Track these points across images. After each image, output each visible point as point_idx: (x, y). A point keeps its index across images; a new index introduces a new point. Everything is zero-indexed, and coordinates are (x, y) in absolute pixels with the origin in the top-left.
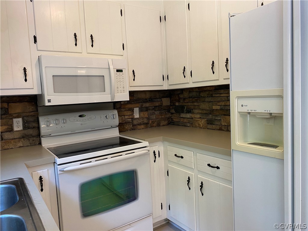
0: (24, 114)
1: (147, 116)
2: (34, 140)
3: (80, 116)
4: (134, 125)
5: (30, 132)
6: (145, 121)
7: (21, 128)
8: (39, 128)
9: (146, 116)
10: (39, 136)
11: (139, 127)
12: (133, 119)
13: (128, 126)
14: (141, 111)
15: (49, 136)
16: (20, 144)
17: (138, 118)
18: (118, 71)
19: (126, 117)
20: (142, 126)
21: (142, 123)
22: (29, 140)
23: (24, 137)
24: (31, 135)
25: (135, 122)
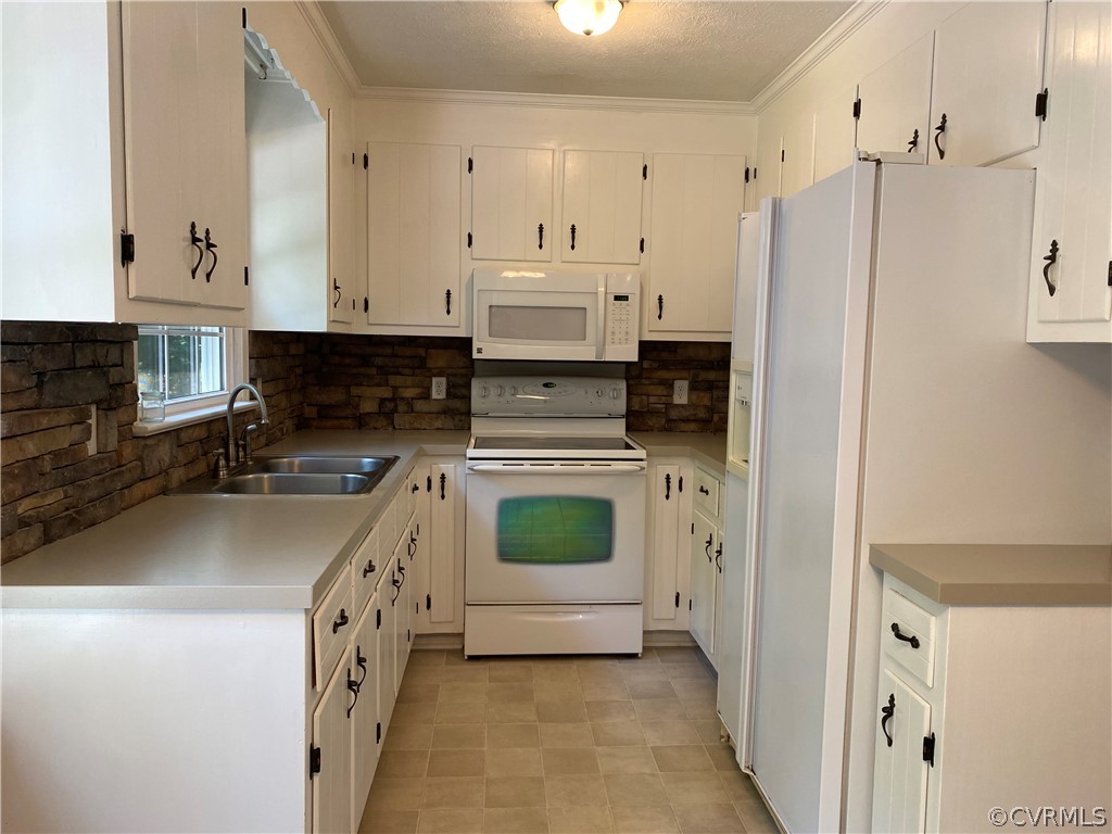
0: (449, 371)
1: (709, 404)
2: (461, 421)
3: (546, 385)
4: (669, 421)
5: (456, 404)
6: (702, 414)
7: (443, 396)
8: (468, 398)
9: (706, 401)
10: (468, 414)
11: (683, 426)
12: (670, 405)
13: (654, 420)
14: (693, 388)
15: (486, 416)
16: (438, 424)
17: (682, 406)
18: (617, 298)
19: (652, 399)
20: (693, 426)
21: (692, 418)
22: (453, 419)
23: (446, 412)
24: (458, 410)
25: (674, 414)
